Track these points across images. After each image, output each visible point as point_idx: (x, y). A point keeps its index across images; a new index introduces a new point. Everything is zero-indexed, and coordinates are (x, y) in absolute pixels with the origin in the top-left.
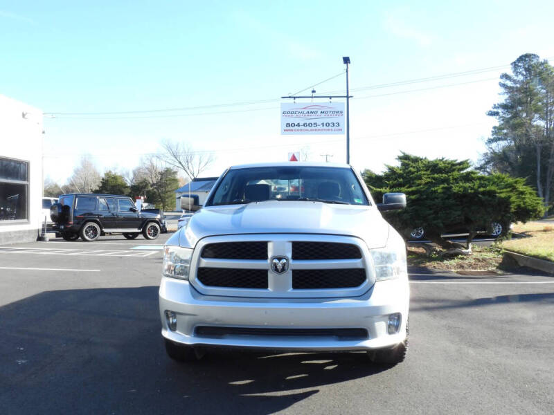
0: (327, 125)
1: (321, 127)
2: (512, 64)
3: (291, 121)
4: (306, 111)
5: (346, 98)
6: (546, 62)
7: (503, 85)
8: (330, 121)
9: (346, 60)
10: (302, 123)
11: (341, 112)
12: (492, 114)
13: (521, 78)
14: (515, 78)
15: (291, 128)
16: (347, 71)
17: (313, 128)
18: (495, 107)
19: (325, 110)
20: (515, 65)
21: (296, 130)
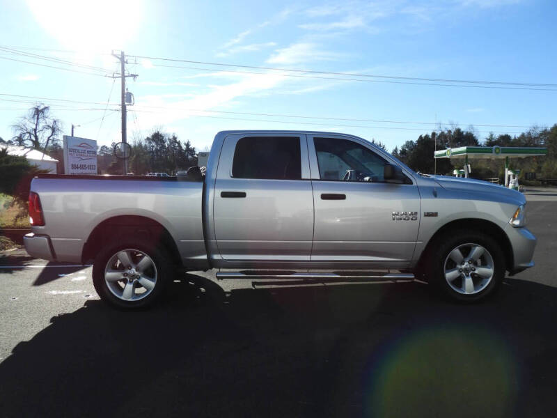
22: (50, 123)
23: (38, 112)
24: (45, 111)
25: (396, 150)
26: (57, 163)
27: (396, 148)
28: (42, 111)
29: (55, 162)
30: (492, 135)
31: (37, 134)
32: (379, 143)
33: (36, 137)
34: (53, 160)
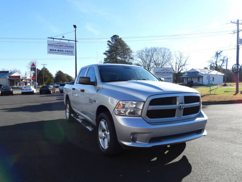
0: (68, 51)
1: (65, 52)
2: (111, 38)
3: (52, 48)
4: (58, 45)
5: (75, 42)
6: (121, 39)
7: (108, 45)
8: (69, 50)
9: (75, 26)
10: (57, 50)
11: (73, 47)
12: (105, 54)
13: (113, 43)
14: (112, 43)
15: (52, 51)
16: (75, 31)
17: (61, 52)
18: (106, 52)
19: (67, 45)
20: (112, 38)
21: (54, 52)
22: (222, 58)
23: (217, 54)
24: (221, 53)
26: (224, 76)
28: (219, 53)
29: (222, 75)
31: (217, 64)
33: (216, 65)
34: (222, 74)
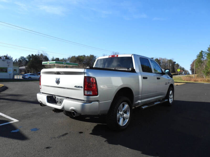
25: (16, 60)
27: (16, 59)
30: (53, 58)
32: (9, 56)
